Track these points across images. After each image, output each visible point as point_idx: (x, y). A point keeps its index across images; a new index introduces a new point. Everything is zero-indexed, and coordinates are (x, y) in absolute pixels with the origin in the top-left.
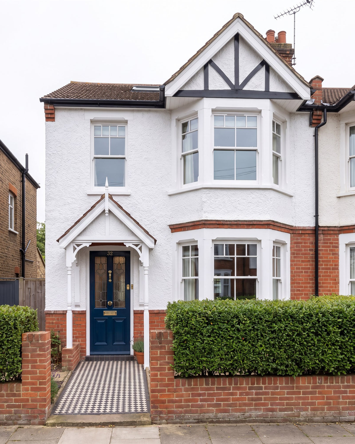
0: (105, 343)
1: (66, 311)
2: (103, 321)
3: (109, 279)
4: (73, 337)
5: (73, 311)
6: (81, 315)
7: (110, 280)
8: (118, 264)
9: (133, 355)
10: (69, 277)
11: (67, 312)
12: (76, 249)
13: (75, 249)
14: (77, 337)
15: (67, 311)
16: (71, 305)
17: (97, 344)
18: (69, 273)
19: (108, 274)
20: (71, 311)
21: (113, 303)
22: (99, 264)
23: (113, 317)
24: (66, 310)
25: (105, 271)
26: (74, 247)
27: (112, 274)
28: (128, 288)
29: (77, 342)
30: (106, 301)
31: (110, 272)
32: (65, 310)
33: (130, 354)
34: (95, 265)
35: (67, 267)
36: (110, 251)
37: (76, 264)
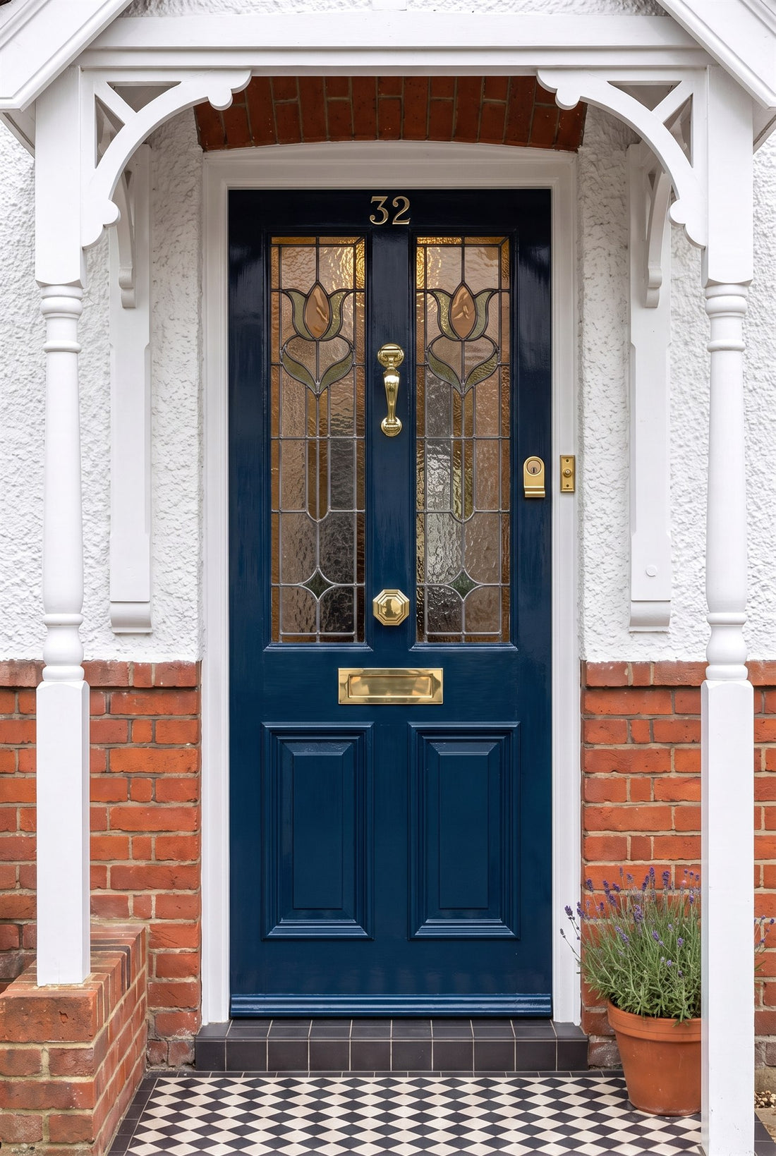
0: (352, 929)
1: (37, 667)
2: (338, 751)
3: (385, 413)
4: (97, 877)
5: (92, 669)
6: (158, 703)
7: (392, 424)
8: (452, 297)
9: (577, 1021)
10: (62, 369)
11: (40, 679)
12: (118, 124)
13: (107, 126)
14: (123, 879)
15: (46, 670)
16: (74, 617)
17: (283, 929)
18: (62, 333)
19: (374, 372)
20: (81, 670)
21: (416, 608)
22: (307, 297)
23: (417, 719)
24: (38, 656)
25: (352, 347)
26: (101, 108)
27: (407, 370)
28: (533, 483)
29: (125, 915)
30: (355, 584)
31: (391, 353)
32: (28, 656)
33: (549, 1017)
34: (274, 303)
35: (44, 286)
36: (391, 193)
37: (125, 286)
